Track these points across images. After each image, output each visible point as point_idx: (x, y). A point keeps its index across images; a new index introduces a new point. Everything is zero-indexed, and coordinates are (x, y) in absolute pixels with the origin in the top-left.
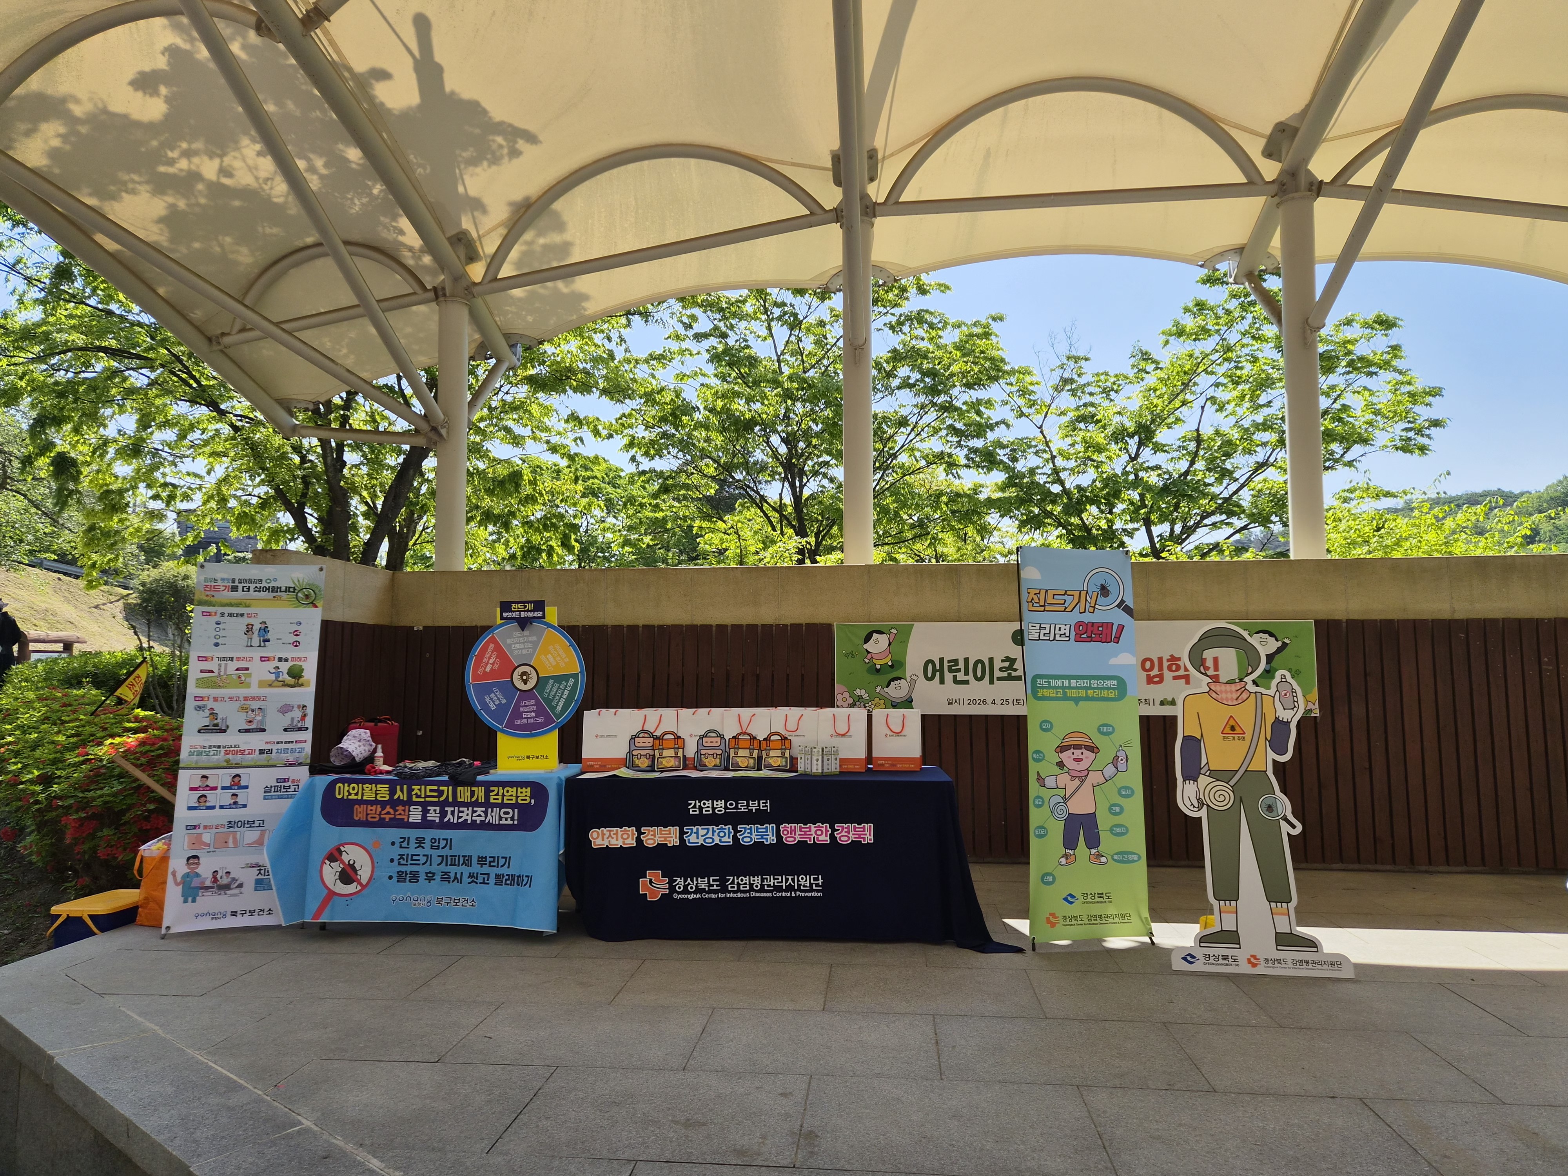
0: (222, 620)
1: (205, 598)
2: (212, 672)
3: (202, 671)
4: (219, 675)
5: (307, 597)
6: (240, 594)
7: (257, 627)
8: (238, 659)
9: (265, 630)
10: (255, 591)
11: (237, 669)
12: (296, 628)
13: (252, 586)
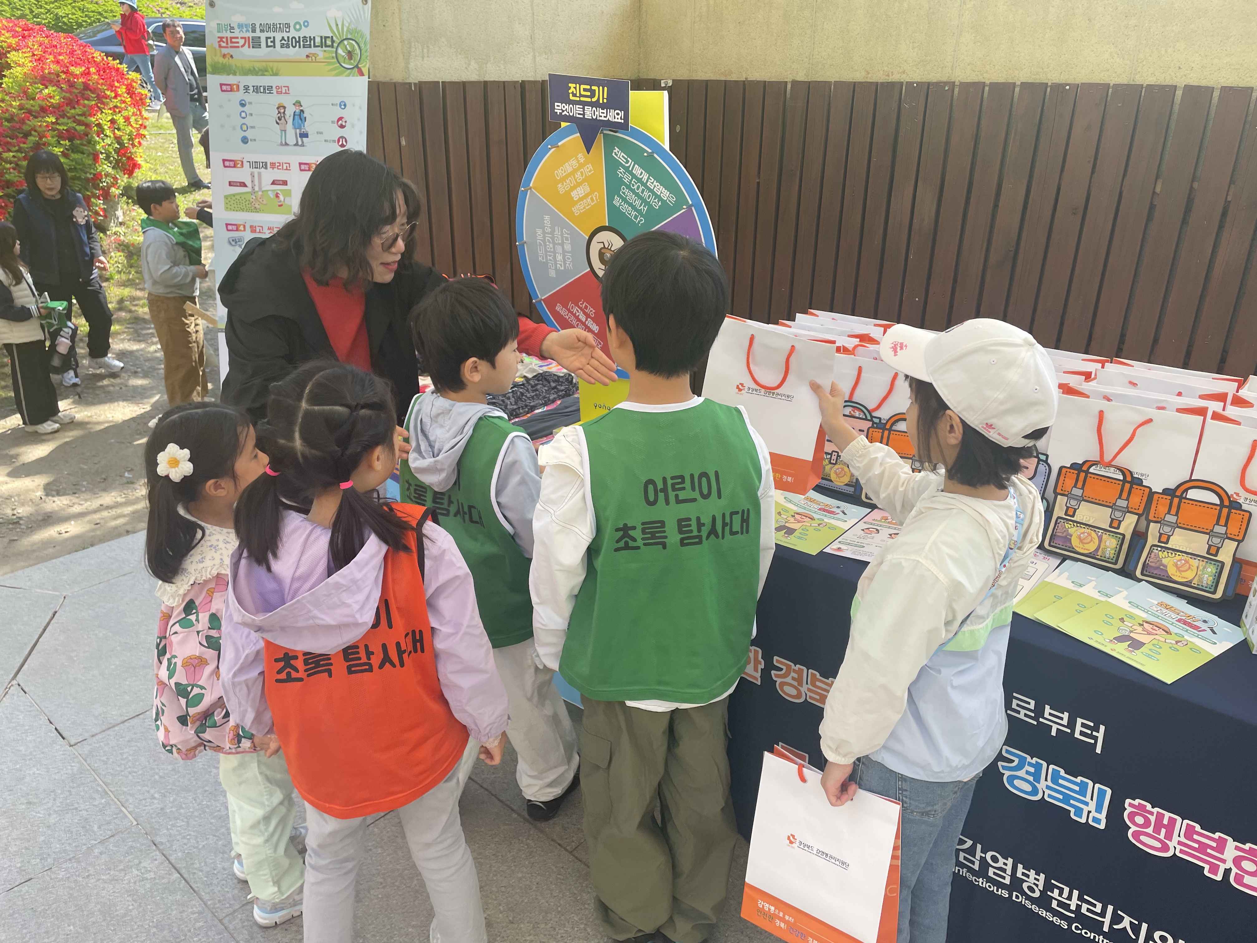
0: (247, 98)
1: (221, 60)
2: (243, 185)
3: (231, 184)
4: (254, 192)
5: (350, 54)
6: (263, 52)
7: (290, 110)
8: (273, 165)
9: (300, 116)
10: (282, 46)
11: (274, 183)
12: (340, 113)
13: (278, 36)
